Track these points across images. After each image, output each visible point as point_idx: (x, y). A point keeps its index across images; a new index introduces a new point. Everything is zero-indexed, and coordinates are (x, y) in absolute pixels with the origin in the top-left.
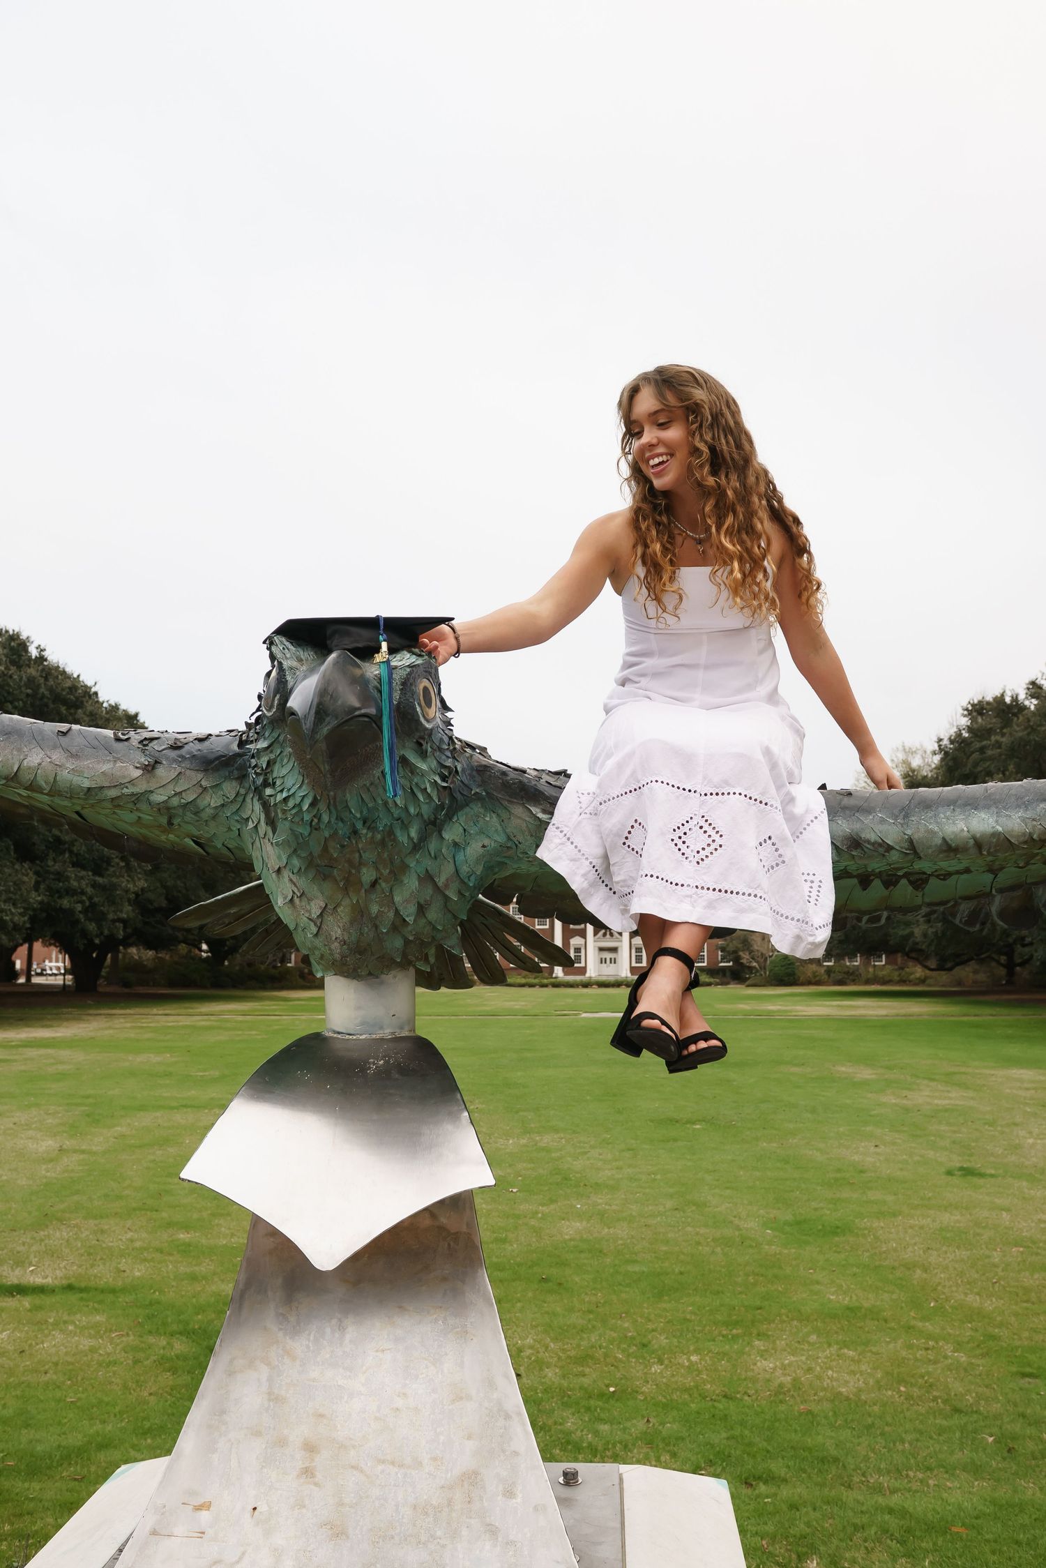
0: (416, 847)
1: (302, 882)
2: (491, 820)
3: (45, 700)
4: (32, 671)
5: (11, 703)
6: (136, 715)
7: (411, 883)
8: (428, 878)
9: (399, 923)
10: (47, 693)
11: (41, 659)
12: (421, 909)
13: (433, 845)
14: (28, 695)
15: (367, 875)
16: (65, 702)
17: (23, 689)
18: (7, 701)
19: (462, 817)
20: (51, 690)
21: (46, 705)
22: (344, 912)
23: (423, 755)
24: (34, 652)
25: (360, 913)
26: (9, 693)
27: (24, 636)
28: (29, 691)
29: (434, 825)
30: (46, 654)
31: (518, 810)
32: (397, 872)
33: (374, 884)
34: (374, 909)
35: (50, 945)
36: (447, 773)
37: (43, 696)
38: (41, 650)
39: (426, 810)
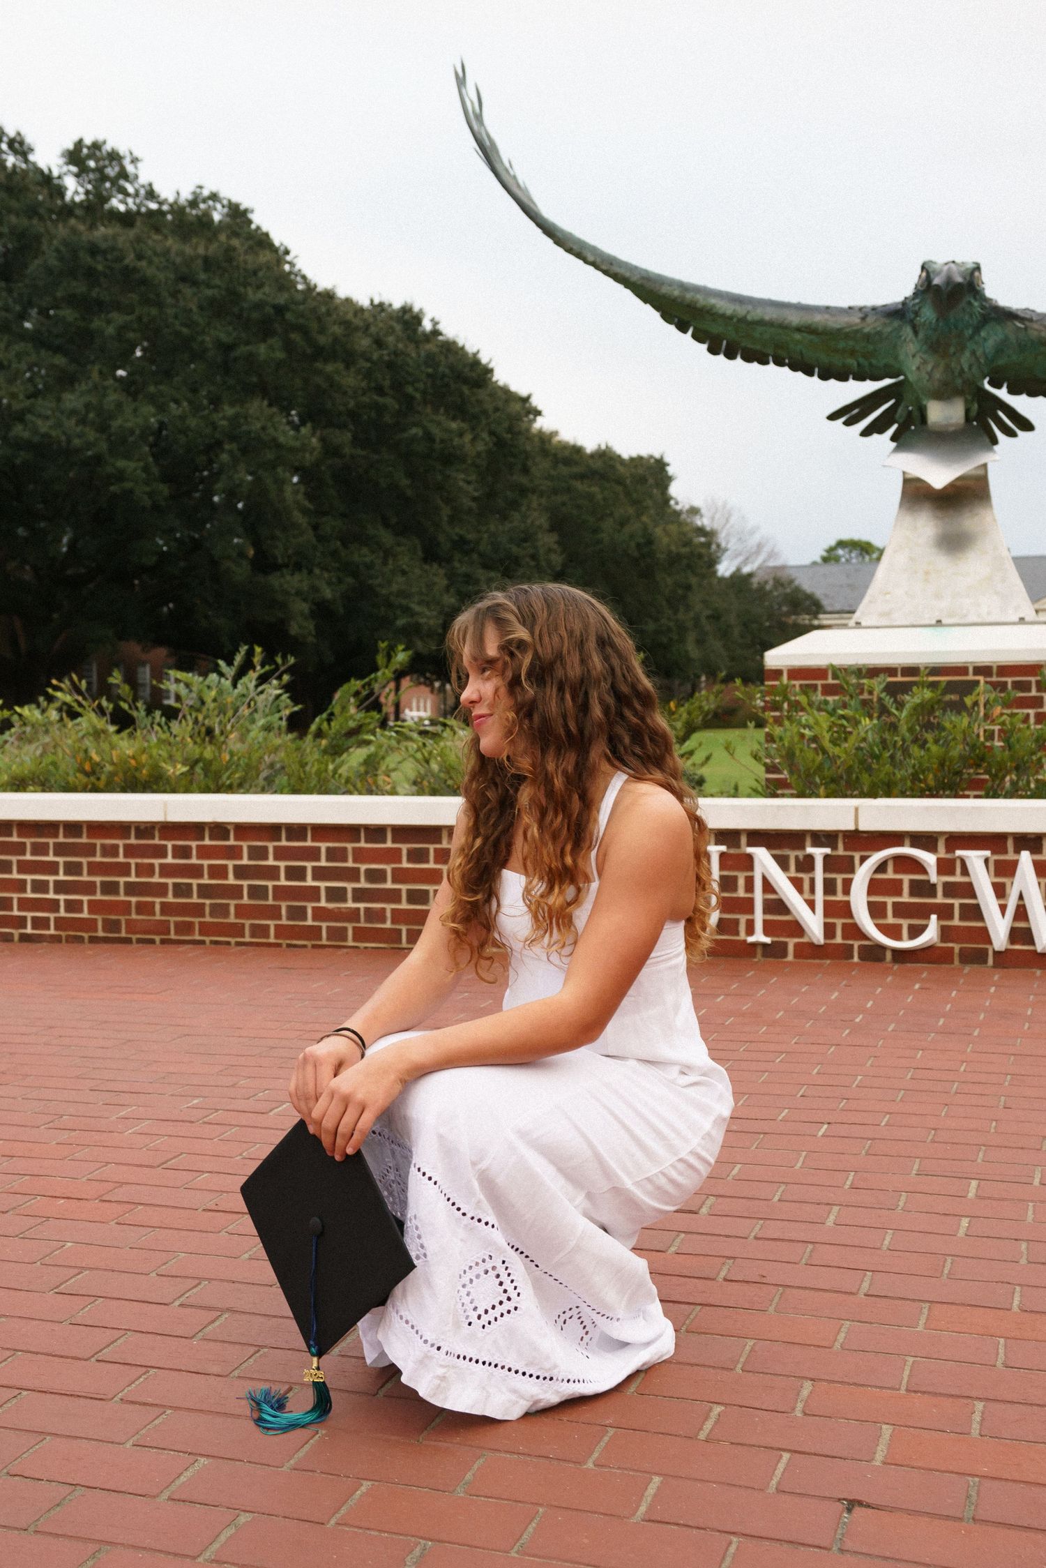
0: (971, 338)
1: (925, 356)
2: (998, 328)
3: (446, 380)
4: (430, 347)
5: (412, 384)
6: (529, 397)
7: (967, 354)
8: (973, 353)
9: (962, 371)
10: (447, 371)
11: (436, 333)
12: (970, 367)
13: (976, 338)
14: (429, 375)
15: (952, 350)
16: (466, 381)
17: (423, 368)
18: (408, 383)
19: (987, 327)
20: (452, 368)
21: (447, 385)
22: (941, 368)
23: (975, 299)
24: (427, 325)
25: (948, 367)
26: (408, 372)
27: (416, 309)
28: (430, 370)
29: (977, 330)
30: (441, 327)
31: (1009, 323)
32: (962, 348)
33: (954, 354)
34: (953, 365)
35: (420, 684)
36: (983, 307)
37: (444, 376)
38: (435, 323)
39: (975, 322)
